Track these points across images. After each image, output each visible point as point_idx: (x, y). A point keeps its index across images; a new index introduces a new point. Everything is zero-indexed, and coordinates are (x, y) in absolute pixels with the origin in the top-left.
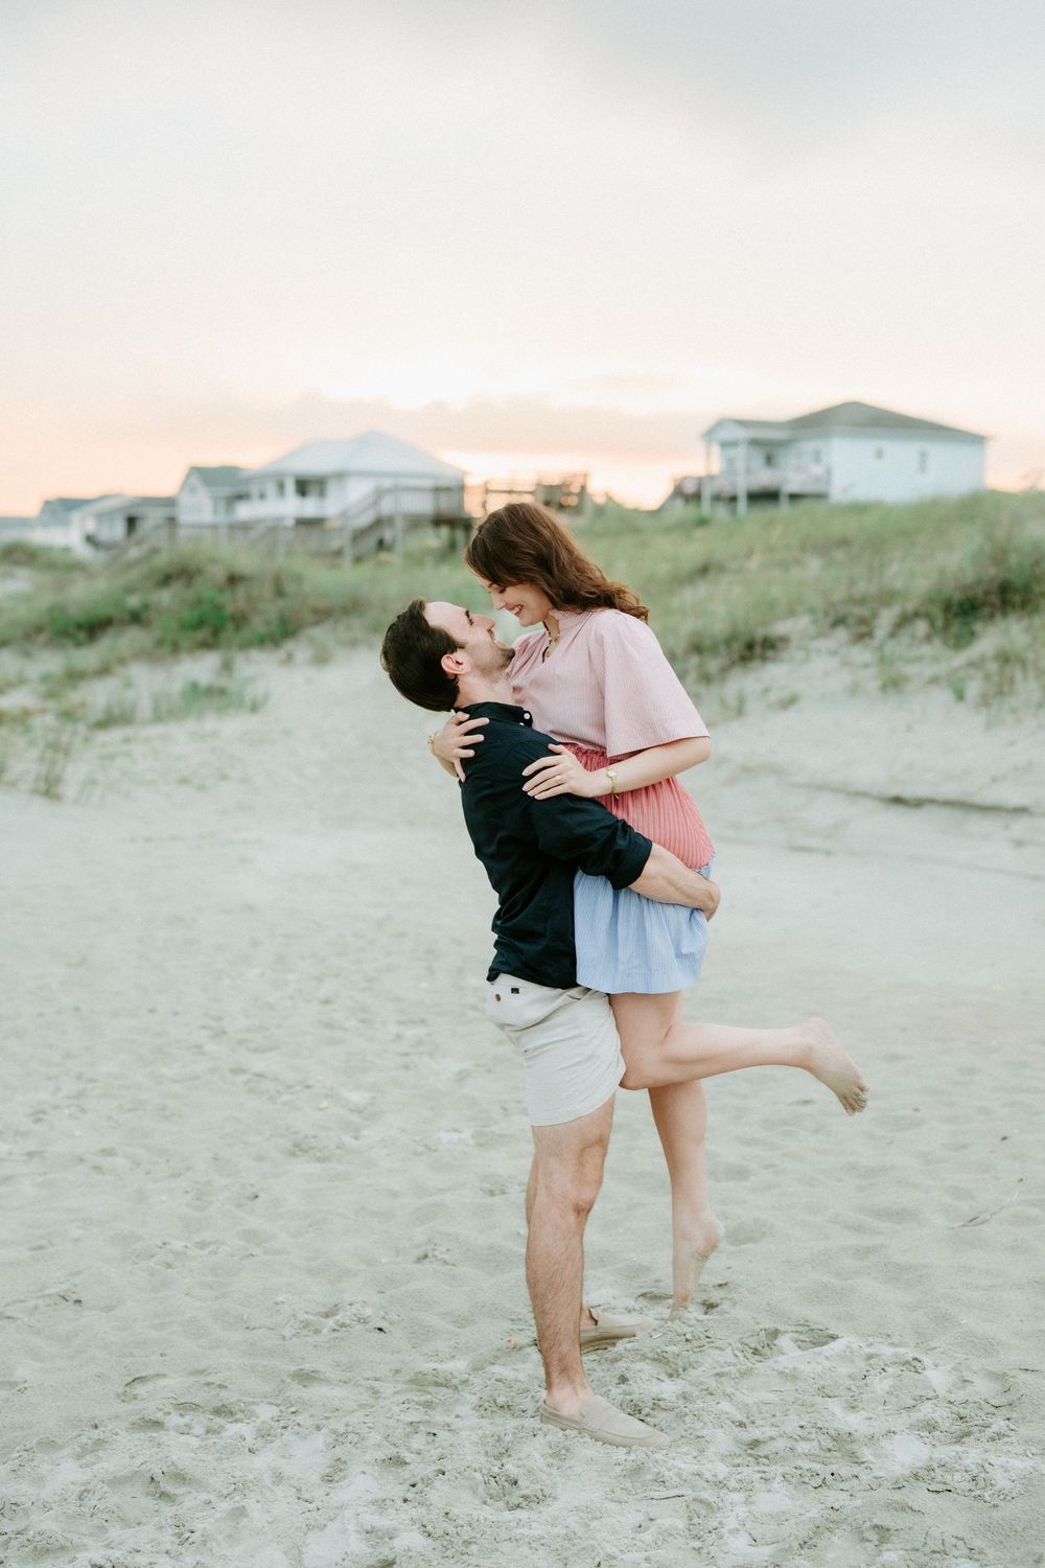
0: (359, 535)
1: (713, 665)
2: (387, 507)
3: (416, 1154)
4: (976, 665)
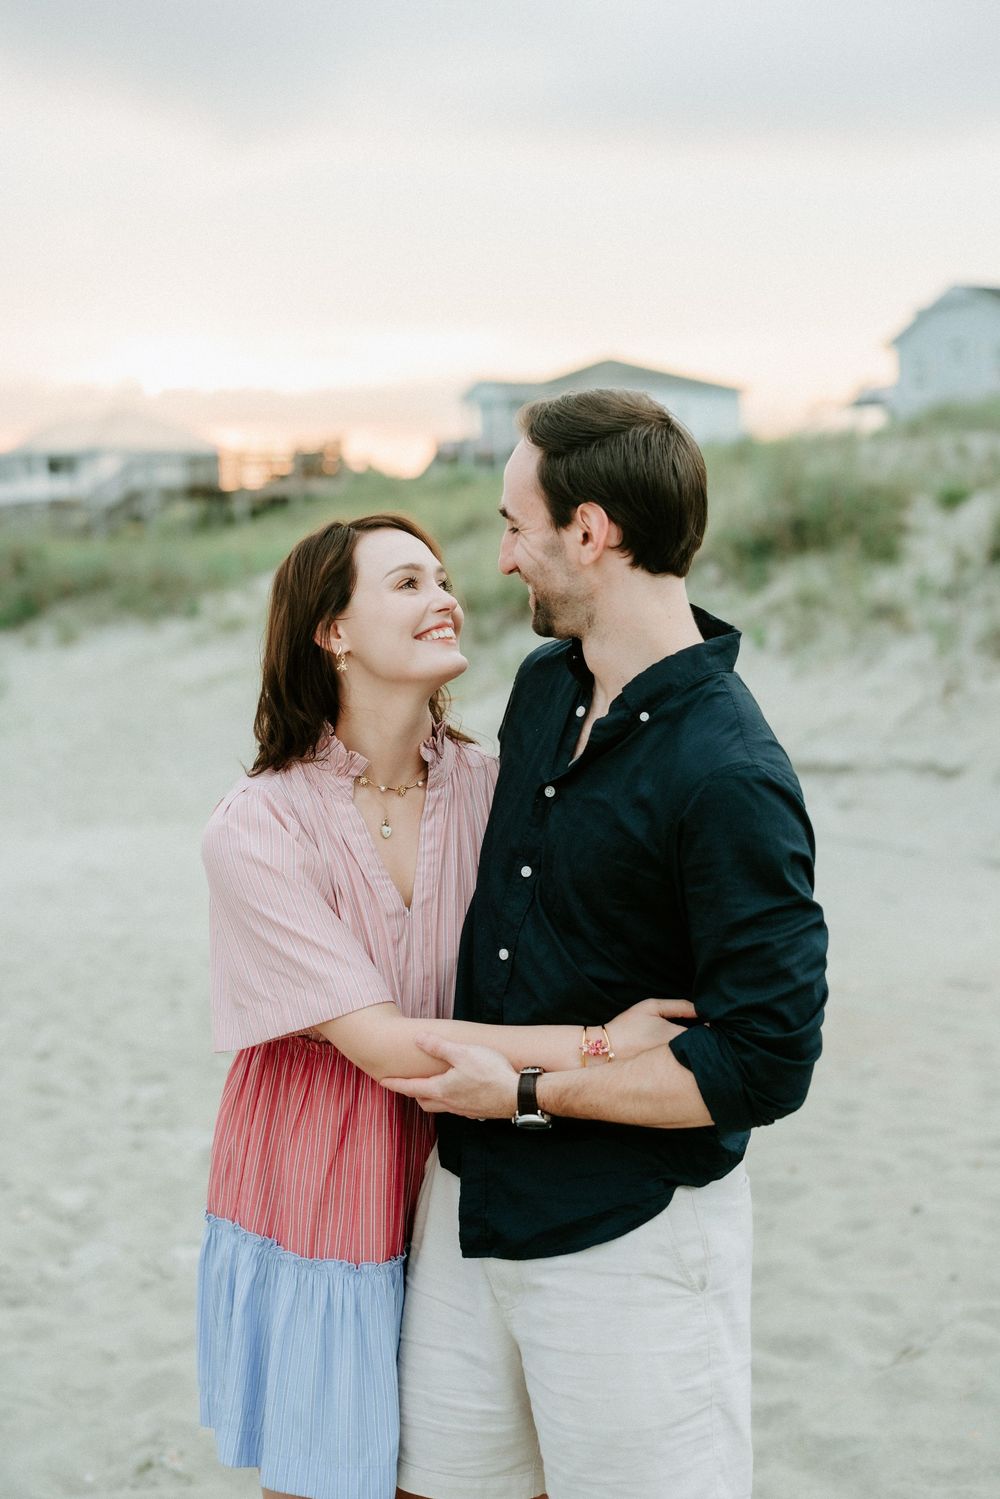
0: (111, 512)
1: (489, 623)
2: (138, 480)
3: (145, 1286)
4: (776, 609)
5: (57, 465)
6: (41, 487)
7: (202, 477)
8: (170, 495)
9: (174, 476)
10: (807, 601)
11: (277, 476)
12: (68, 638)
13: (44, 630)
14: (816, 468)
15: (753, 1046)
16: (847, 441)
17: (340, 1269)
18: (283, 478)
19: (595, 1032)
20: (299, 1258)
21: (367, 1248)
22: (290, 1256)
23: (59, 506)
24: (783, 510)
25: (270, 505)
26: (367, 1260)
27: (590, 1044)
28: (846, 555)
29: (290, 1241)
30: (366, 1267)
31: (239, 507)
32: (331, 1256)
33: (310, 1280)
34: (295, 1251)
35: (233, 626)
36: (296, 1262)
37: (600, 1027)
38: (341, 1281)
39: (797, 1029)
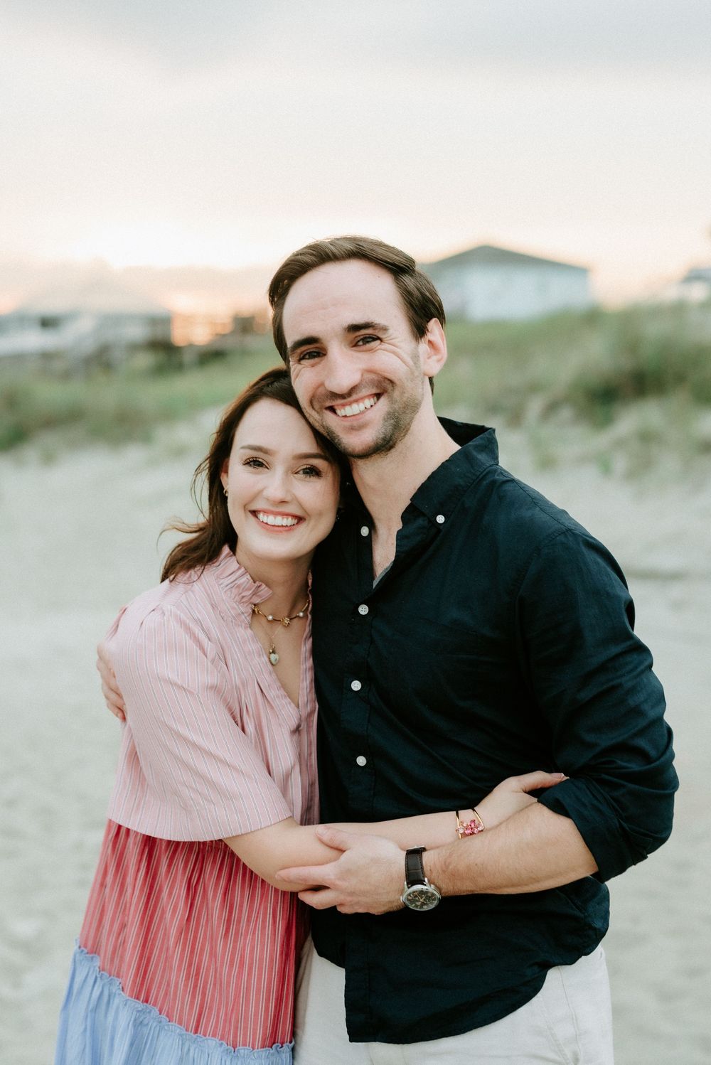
0: (88, 361)
4: (620, 444)
5: (47, 323)
6: (34, 340)
7: (159, 333)
8: (134, 348)
9: (137, 332)
10: (647, 437)
11: (221, 335)
12: (49, 459)
13: (31, 453)
14: (654, 331)
15: (622, 782)
16: (679, 309)
17: (219, 1049)
18: (224, 336)
19: (466, 815)
20: (184, 1032)
21: (245, 1035)
22: (176, 1028)
23: (47, 356)
24: (626, 363)
25: (212, 356)
26: (244, 1045)
27: (465, 825)
28: (678, 400)
29: (176, 1015)
30: (242, 1050)
31: (188, 358)
32: (214, 1035)
33: (191, 1054)
34: (180, 1023)
35: (179, 452)
36: (181, 1035)
37: (470, 811)
38: (219, 1061)
39: (655, 761)
